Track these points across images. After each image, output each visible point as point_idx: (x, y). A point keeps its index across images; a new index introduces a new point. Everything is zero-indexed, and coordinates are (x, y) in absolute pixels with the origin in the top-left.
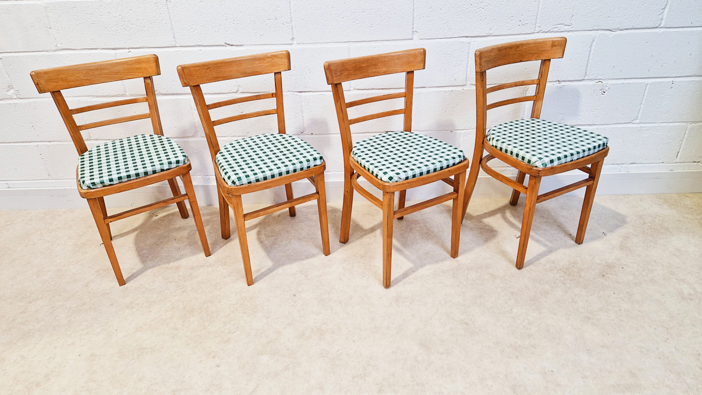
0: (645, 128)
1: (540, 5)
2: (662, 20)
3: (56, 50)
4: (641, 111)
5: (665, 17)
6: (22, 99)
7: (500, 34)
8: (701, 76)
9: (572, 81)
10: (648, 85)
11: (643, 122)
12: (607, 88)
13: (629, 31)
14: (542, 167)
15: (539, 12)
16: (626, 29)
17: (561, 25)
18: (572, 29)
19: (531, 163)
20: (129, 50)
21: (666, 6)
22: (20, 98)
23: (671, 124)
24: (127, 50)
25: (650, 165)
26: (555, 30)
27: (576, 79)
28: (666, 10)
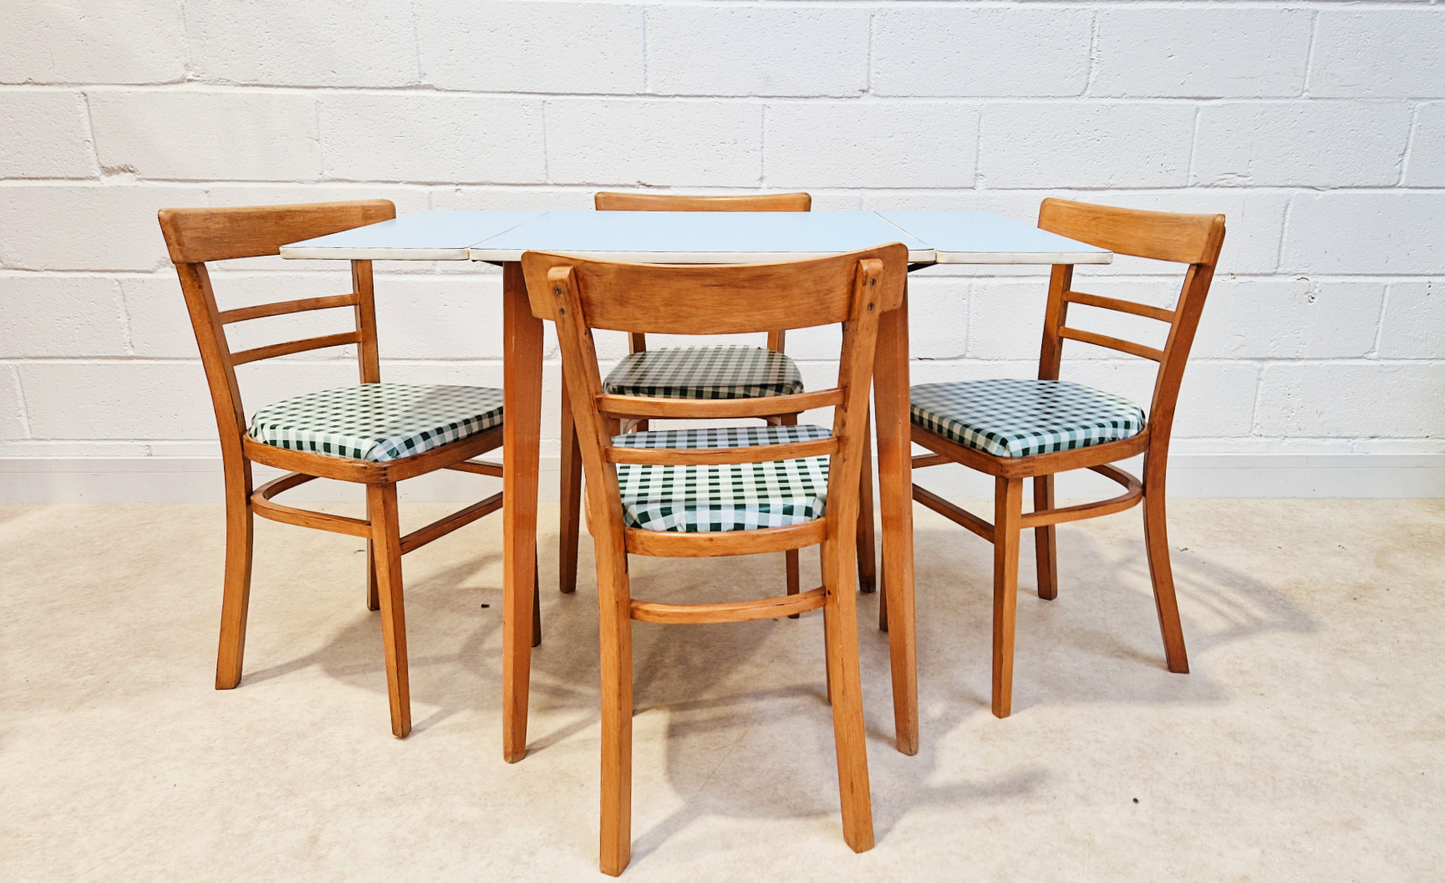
0: (1390, 369)
1: (1195, 140)
2: (1400, 173)
3: (318, 182)
4: (1379, 335)
5: (1405, 169)
6: (228, 270)
7: (1127, 186)
8: (1443, 275)
9: (1256, 275)
10: (1388, 288)
11: (1385, 356)
12: (1317, 291)
13: (1346, 190)
14: (389, 458)
15: (1194, 152)
16: (1341, 187)
17: (1233, 176)
18: (1251, 183)
19: (363, 454)
20: (458, 187)
21: (1405, 150)
22: (224, 270)
23: (1435, 362)
24: (454, 187)
25: (1405, 440)
26: (1222, 183)
27: (1263, 271)
28: (1407, 158)
